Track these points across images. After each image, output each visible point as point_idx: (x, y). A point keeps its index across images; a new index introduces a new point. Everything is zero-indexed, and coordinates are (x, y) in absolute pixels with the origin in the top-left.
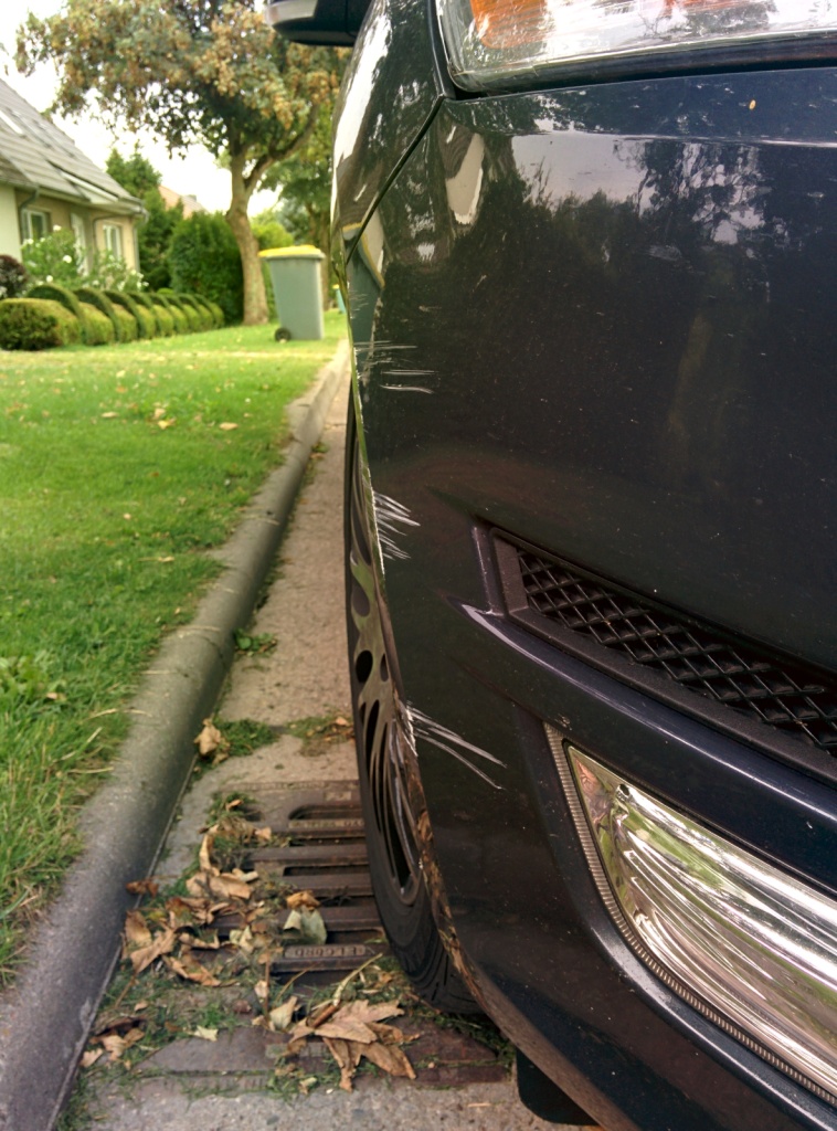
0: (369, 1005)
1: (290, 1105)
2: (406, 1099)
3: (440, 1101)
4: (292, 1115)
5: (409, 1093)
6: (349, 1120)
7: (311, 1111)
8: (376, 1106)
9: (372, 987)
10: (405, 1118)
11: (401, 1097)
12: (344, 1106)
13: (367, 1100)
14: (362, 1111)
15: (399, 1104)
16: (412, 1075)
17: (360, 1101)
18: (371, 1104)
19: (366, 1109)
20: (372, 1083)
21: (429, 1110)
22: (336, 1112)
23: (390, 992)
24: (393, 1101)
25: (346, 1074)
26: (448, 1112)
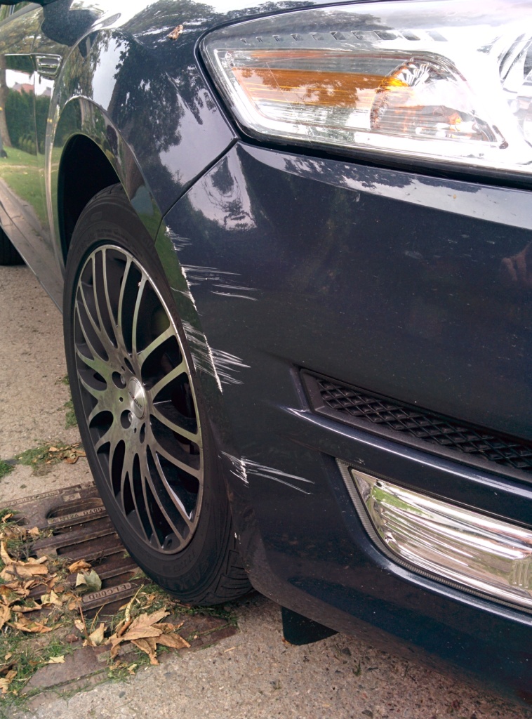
0: (148, 615)
1: (128, 683)
2: (190, 659)
3: (209, 654)
4: (132, 688)
5: (191, 655)
6: (165, 680)
7: (141, 682)
8: (176, 668)
9: (146, 605)
10: (195, 669)
11: (187, 659)
12: (158, 673)
13: (170, 666)
14: (170, 673)
15: (188, 663)
16: (188, 645)
17: (166, 668)
18: (172, 668)
19: (171, 671)
20: (168, 657)
21: (205, 661)
22: (155, 679)
23: (157, 604)
24: (184, 662)
25: (152, 657)
26: (215, 658)
